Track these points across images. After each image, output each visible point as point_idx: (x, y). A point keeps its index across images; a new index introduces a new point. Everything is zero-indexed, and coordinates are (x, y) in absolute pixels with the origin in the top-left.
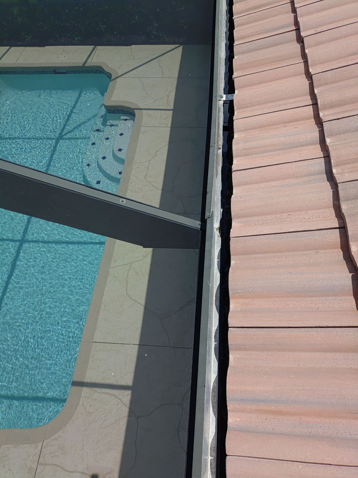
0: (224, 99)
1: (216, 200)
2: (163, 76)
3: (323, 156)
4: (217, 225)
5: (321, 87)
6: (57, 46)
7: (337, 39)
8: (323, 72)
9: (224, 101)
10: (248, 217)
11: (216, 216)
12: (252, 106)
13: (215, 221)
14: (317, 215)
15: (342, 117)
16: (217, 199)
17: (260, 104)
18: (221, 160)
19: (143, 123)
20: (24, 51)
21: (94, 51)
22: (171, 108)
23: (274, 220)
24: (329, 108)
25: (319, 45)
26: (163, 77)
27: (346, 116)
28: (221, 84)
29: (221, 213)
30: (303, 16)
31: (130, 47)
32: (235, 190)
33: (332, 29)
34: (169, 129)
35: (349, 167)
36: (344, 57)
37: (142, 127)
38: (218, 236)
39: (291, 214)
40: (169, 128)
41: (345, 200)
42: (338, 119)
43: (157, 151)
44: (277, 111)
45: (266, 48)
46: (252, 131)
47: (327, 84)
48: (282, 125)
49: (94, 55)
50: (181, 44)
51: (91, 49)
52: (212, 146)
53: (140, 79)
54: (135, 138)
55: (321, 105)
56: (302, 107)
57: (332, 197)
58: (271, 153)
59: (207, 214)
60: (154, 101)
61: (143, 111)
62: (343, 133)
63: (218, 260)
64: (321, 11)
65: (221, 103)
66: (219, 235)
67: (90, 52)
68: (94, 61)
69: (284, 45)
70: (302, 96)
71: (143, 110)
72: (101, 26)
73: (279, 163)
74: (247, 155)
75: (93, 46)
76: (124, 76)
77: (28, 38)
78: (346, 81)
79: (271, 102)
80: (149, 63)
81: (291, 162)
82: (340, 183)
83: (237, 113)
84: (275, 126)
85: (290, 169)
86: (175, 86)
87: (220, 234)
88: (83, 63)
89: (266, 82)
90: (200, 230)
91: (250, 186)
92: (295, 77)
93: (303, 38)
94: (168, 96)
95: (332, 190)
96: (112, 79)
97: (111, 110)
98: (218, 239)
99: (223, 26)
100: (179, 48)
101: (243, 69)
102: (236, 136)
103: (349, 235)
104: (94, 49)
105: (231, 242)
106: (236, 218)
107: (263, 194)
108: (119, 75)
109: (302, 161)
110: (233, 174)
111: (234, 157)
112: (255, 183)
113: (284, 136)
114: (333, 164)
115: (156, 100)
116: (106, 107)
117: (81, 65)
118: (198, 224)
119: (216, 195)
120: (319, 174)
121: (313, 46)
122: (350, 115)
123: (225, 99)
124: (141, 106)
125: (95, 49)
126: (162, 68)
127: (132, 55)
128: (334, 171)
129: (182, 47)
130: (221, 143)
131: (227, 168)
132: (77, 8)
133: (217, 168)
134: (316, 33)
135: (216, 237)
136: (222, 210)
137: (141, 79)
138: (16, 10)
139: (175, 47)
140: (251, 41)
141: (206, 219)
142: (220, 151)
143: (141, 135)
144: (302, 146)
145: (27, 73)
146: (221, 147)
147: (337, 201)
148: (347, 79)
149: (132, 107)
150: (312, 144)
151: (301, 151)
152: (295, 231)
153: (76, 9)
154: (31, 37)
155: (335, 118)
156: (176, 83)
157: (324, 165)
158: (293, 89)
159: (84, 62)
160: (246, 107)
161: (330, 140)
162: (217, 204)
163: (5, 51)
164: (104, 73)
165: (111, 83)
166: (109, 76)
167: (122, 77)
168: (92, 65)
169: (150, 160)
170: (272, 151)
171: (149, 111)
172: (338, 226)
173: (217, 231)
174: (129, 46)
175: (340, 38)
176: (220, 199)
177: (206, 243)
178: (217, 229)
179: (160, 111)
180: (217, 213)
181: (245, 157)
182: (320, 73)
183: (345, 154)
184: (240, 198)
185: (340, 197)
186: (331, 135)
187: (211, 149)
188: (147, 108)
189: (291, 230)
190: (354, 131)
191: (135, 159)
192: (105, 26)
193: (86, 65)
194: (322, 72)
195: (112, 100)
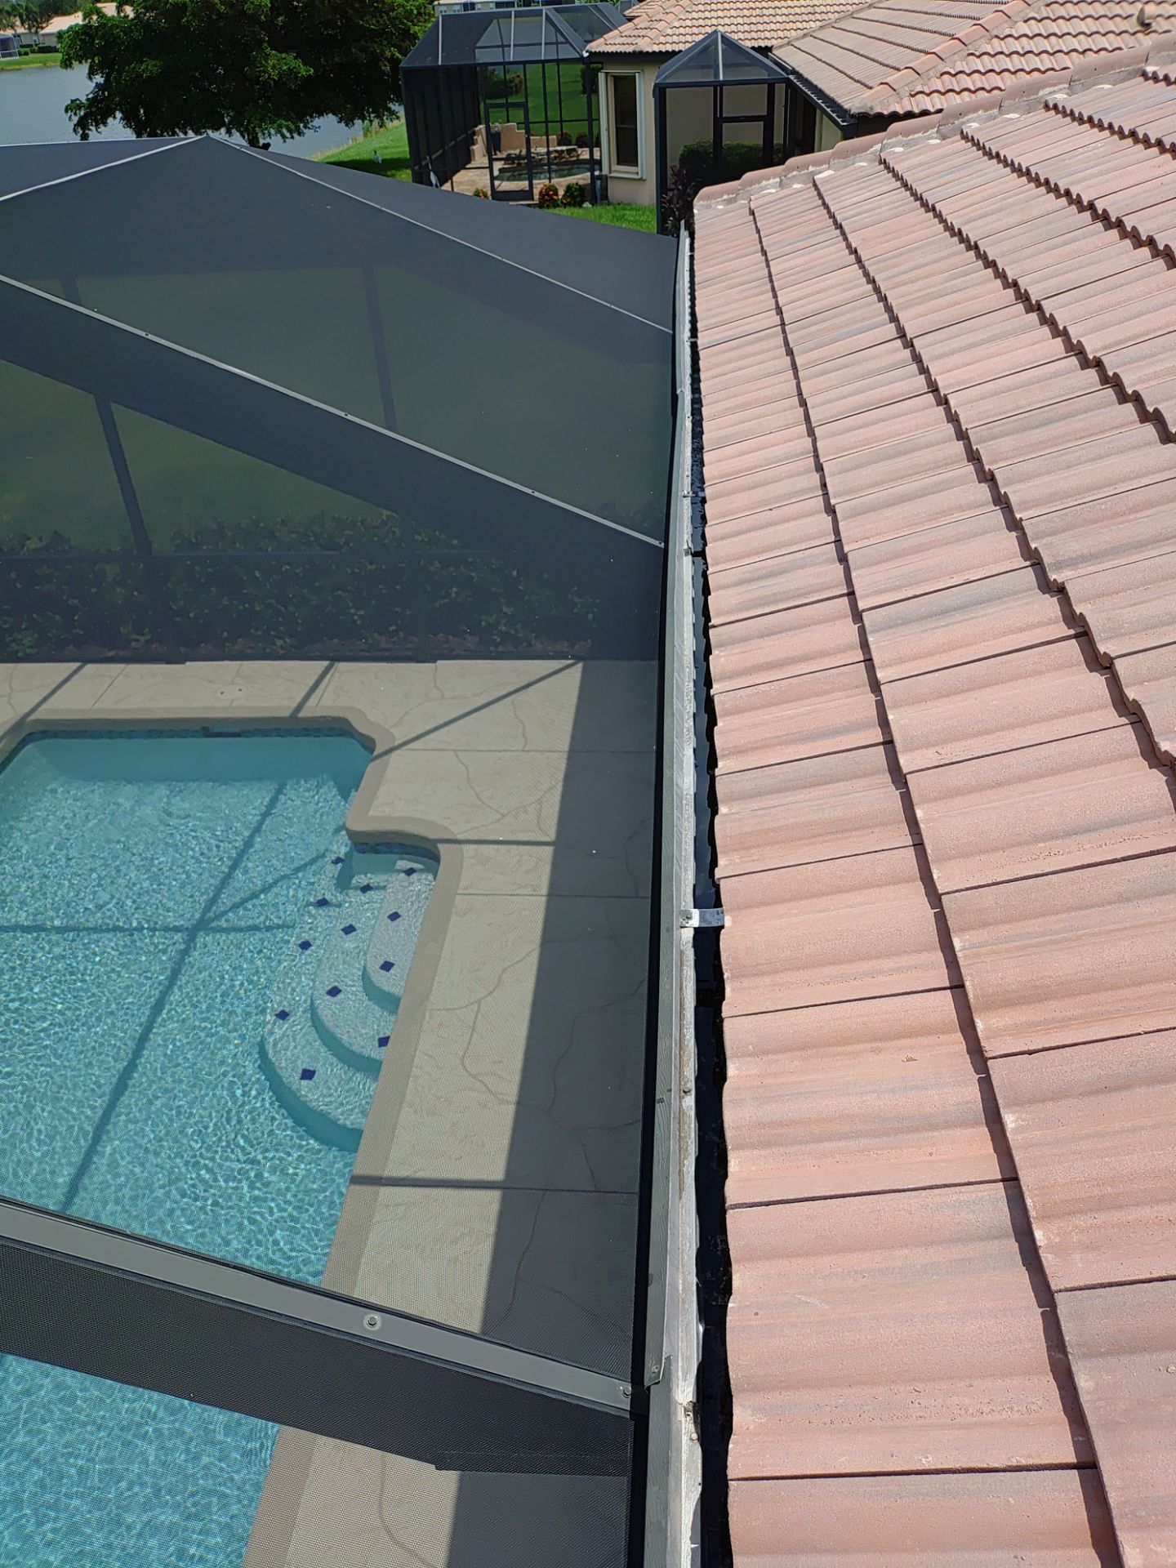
0: (695, 922)
1: (681, 1288)
2: (525, 746)
3: (1000, 1177)
4: (684, 1392)
5: (971, 932)
6: (220, 662)
7: (999, 785)
8: (972, 888)
9: (695, 928)
10: (786, 1389)
11: (682, 1354)
12: (776, 972)
13: (680, 1374)
14: (1004, 1399)
15: (1040, 1047)
16: (683, 1284)
17: (798, 969)
18: (693, 1135)
19: (462, 884)
20: (121, 676)
21: (328, 676)
22: (549, 840)
23: (869, 1411)
24: (1000, 1007)
25: (952, 796)
26: (527, 749)
27: (1053, 1045)
28: (683, 874)
29: (698, 1344)
30: (901, 706)
31: (431, 665)
32: (738, 1275)
33: (982, 757)
34: (541, 902)
35: (1082, 1223)
36: (1027, 843)
37: (458, 897)
38: (691, 1439)
39: (920, 1387)
40: (544, 899)
41: (1085, 1356)
42: (1030, 1053)
43: (505, 970)
44: (850, 1001)
45: (805, 787)
46: (780, 1056)
47: (986, 924)
48: (869, 1045)
49: (327, 686)
50: (578, 658)
51: (320, 671)
52: (662, 1101)
53: (457, 756)
54: (434, 932)
55: (976, 997)
56: (922, 992)
57: (1042, 1334)
58: (843, 1143)
59: (651, 1368)
60: (499, 816)
61: (466, 847)
62: (1052, 1099)
63: (693, 1546)
64: (948, 696)
65: (688, 935)
66: (695, 1436)
67: (315, 677)
68: (326, 703)
69: (854, 781)
70: (920, 952)
71: (463, 846)
72: (353, 611)
73: (868, 1190)
74: (766, 1144)
75: (326, 663)
76: (410, 746)
77: (138, 640)
78: (1040, 920)
79: (833, 963)
80: (485, 710)
81: (904, 1191)
82: (1060, 1291)
83: (733, 990)
84: (848, 1048)
85: (902, 1213)
86: (561, 776)
87: (697, 1433)
88: (292, 710)
89: (812, 896)
90: (628, 1417)
91: (786, 1262)
92: (892, 887)
93: (905, 775)
94: (540, 802)
95: (1041, 1310)
96: (375, 753)
97: (366, 844)
98: (691, 1452)
99: (686, 698)
100: (572, 670)
101: (744, 849)
102: (732, 1070)
103: (1112, 1504)
104: (327, 670)
105: (730, 1500)
106: (744, 1391)
107: (827, 1307)
108: (397, 743)
109: (937, 1187)
110: (728, 1216)
111: (729, 1147)
112: (799, 1255)
113: (875, 1091)
114: (1032, 1213)
115: (504, 816)
116: (352, 835)
117: (287, 714)
118: (621, 1394)
119: (681, 1270)
120: (995, 1238)
121: (936, 799)
122: (1065, 1043)
123: (697, 925)
124: (459, 831)
125: (332, 671)
126: (524, 725)
127: (438, 688)
128: (1039, 1235)
129: (580, 665)
130: (690, 1071)
131: (715, 1150)
132: (287, 570)
133: (681, 1164)
134: (941, 766)
135: (684, 1442)
136: (701, 1329)
137: (459, 753)
138: (112, 571)
139: (561, 666)
140: (762, 767)
141: (649, 1388)
142: (690, 1102)
143: (454, 919)
144: (934, 1127)
145: (121, 735)
146: (692, 1085)
147: (1059, 1352)
148: (1044, 915)
149: (432, 836)
150: (965, 1124)
151: (934, 1145)
152: (939, 1467)
153: (283, 569)
154: (148, 637)
155: (1022, 1050)
156: (563, 767)
157: (1007, 1209)
158: (891, 930)
159: (295, 705)
160: (757, 975)
161: (1016, 1121)
162: (686, 1306)
163: (65, 675)
164: (352, 737)
165: (371, 767)
166: (368, 744)
167: (405, 748)
168: (319, 714)
169: (479, 1002)
170: (846, 1136)
171: (482, 848)
172: (1073, 1459)
173: (688, 1418)
174: (429, 662)
175: (1009, 782)
176: (695, 1288)
177: (648, 1489)
178: (686, 1410)
179: (514, 847)
180: (685, 1344)
181: (763, 1152)
182: (962, 890)
183: (1064, 1181)
184: (756, 1314)
185: (1067, 1344)
186: (1017, 1104)
187: (659, 1108)
188: (476, 838)
189: (926, 1463)
190: (1082, 1094)
191: (432, 998)
192: (362, 612)
193: (301, 715)
194: (967, 889)
195: (371, 813)
